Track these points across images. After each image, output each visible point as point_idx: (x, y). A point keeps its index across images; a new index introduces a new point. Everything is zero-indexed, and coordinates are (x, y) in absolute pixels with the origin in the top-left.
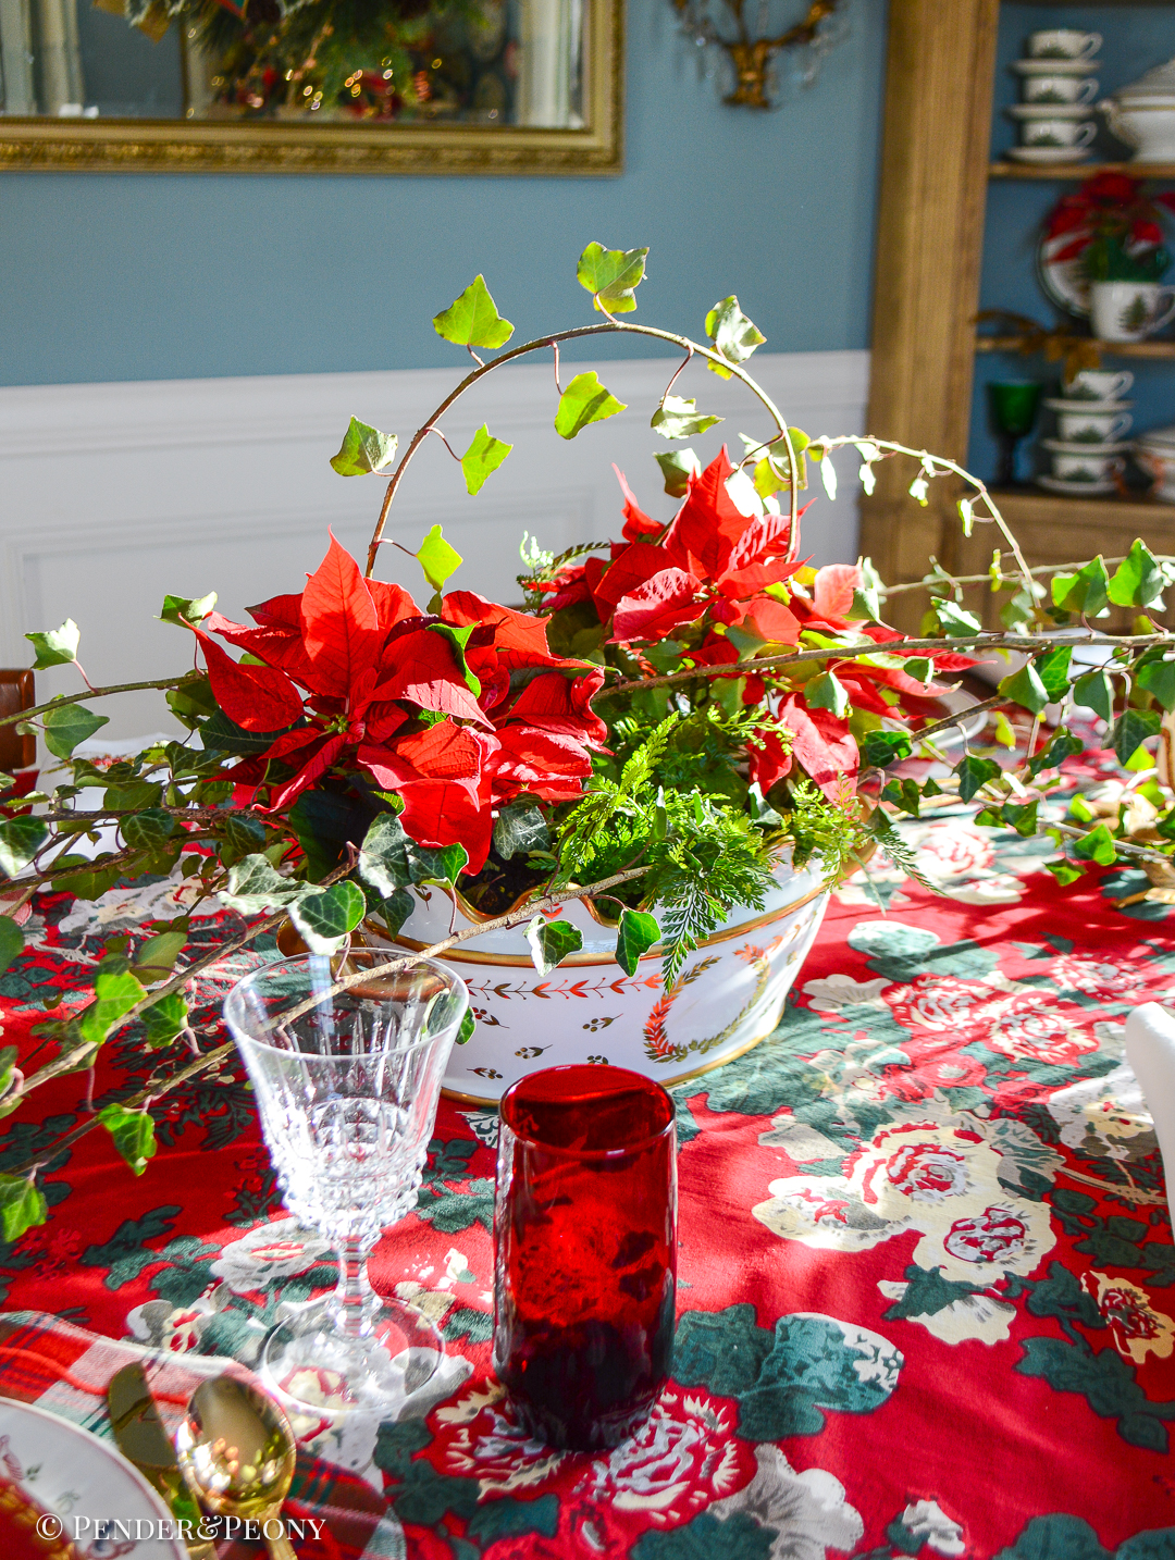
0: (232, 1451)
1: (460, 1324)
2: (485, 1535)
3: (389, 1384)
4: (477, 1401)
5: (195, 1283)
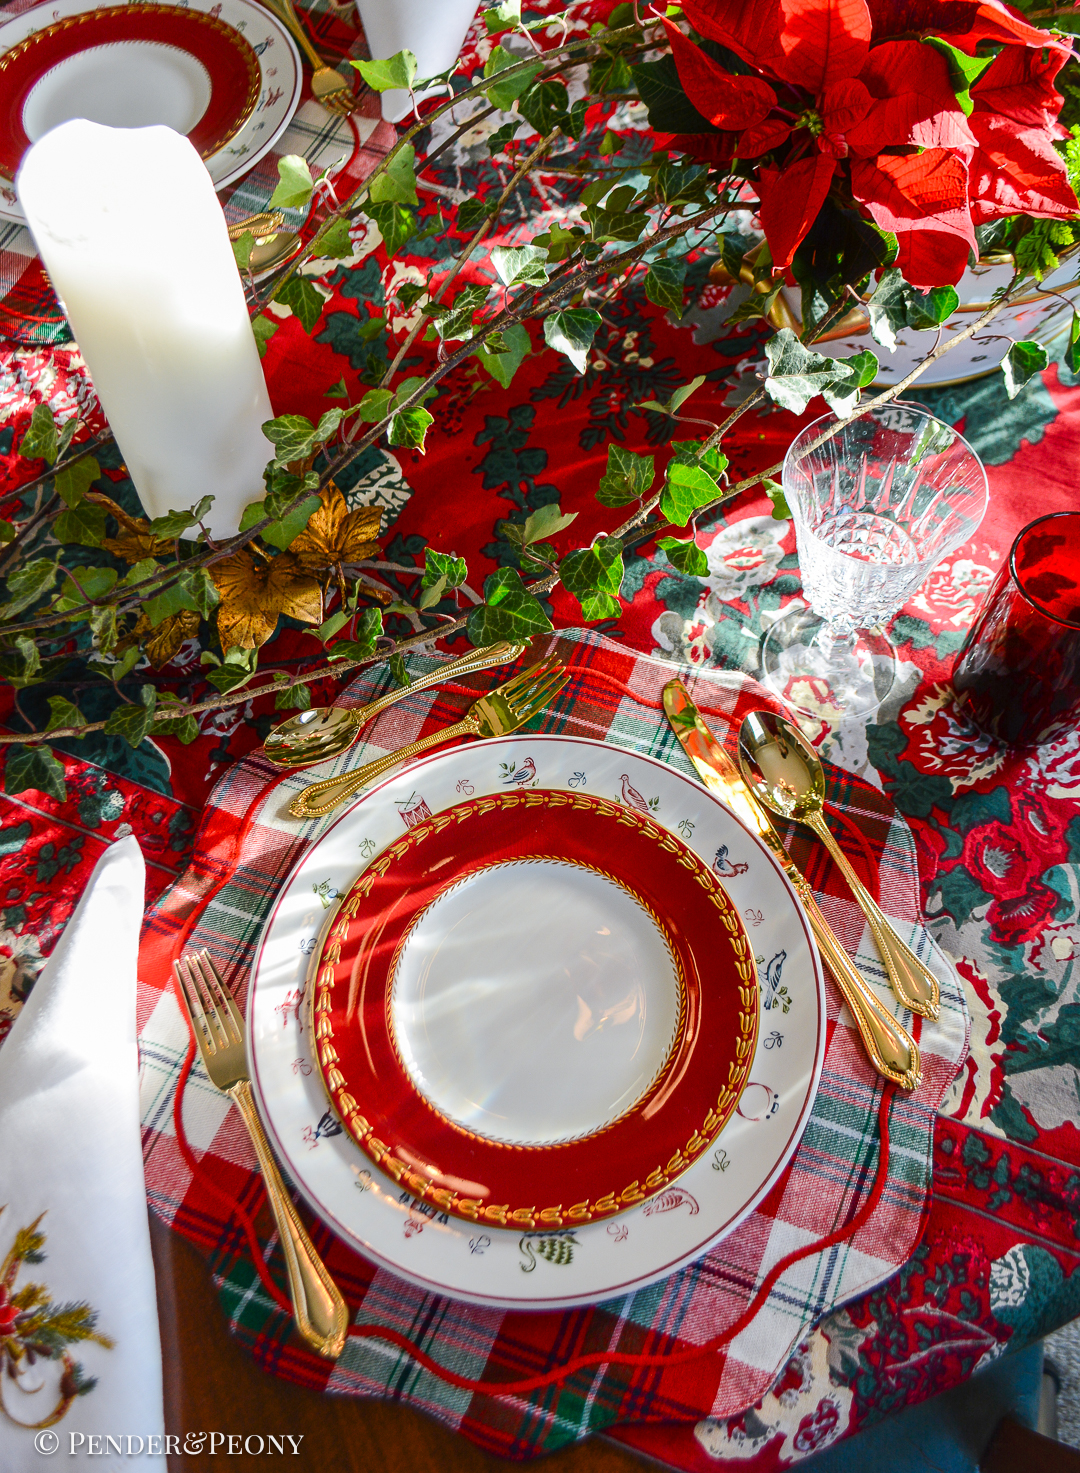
1: (904, 630)
2: (963, 825)
3: (862, 690)
4: (932, 705)
5: (690, 596)
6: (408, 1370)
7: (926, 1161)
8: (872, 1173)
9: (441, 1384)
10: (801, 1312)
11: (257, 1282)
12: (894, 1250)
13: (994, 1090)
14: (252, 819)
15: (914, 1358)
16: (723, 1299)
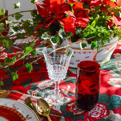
0: (43, 107)
1: (70, 94)
2: (75, 119)
3: (61, 101)
4: (73, 104)
5: (35, 88)
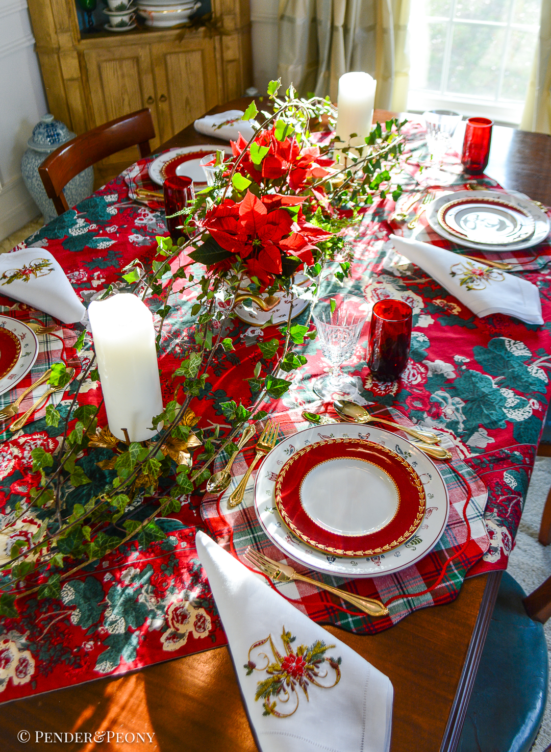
4: (369, 382)
6: (408, 601)
7: (470, 469)
8: (462, 481)
9: (420, 597)
10: (478, 518)
11: (349, 615)
12: (483, 491)
13: (467, 448)
14: (222, 514)
15: (509, 511)
16: (460, 528)
